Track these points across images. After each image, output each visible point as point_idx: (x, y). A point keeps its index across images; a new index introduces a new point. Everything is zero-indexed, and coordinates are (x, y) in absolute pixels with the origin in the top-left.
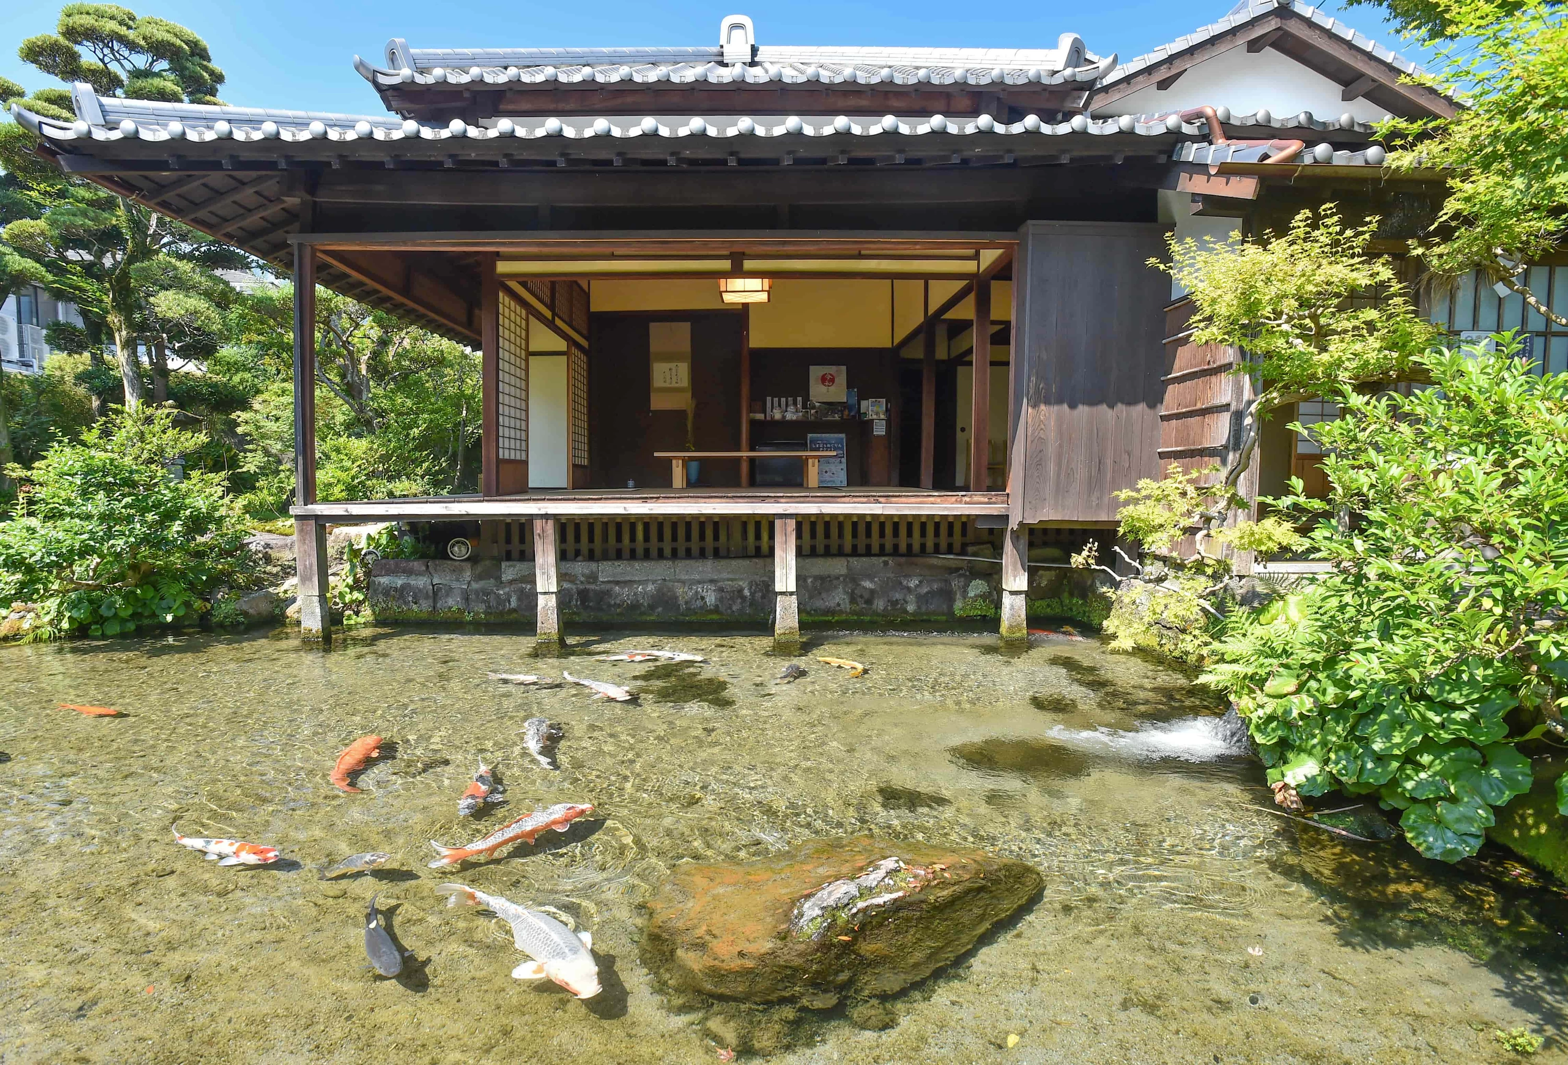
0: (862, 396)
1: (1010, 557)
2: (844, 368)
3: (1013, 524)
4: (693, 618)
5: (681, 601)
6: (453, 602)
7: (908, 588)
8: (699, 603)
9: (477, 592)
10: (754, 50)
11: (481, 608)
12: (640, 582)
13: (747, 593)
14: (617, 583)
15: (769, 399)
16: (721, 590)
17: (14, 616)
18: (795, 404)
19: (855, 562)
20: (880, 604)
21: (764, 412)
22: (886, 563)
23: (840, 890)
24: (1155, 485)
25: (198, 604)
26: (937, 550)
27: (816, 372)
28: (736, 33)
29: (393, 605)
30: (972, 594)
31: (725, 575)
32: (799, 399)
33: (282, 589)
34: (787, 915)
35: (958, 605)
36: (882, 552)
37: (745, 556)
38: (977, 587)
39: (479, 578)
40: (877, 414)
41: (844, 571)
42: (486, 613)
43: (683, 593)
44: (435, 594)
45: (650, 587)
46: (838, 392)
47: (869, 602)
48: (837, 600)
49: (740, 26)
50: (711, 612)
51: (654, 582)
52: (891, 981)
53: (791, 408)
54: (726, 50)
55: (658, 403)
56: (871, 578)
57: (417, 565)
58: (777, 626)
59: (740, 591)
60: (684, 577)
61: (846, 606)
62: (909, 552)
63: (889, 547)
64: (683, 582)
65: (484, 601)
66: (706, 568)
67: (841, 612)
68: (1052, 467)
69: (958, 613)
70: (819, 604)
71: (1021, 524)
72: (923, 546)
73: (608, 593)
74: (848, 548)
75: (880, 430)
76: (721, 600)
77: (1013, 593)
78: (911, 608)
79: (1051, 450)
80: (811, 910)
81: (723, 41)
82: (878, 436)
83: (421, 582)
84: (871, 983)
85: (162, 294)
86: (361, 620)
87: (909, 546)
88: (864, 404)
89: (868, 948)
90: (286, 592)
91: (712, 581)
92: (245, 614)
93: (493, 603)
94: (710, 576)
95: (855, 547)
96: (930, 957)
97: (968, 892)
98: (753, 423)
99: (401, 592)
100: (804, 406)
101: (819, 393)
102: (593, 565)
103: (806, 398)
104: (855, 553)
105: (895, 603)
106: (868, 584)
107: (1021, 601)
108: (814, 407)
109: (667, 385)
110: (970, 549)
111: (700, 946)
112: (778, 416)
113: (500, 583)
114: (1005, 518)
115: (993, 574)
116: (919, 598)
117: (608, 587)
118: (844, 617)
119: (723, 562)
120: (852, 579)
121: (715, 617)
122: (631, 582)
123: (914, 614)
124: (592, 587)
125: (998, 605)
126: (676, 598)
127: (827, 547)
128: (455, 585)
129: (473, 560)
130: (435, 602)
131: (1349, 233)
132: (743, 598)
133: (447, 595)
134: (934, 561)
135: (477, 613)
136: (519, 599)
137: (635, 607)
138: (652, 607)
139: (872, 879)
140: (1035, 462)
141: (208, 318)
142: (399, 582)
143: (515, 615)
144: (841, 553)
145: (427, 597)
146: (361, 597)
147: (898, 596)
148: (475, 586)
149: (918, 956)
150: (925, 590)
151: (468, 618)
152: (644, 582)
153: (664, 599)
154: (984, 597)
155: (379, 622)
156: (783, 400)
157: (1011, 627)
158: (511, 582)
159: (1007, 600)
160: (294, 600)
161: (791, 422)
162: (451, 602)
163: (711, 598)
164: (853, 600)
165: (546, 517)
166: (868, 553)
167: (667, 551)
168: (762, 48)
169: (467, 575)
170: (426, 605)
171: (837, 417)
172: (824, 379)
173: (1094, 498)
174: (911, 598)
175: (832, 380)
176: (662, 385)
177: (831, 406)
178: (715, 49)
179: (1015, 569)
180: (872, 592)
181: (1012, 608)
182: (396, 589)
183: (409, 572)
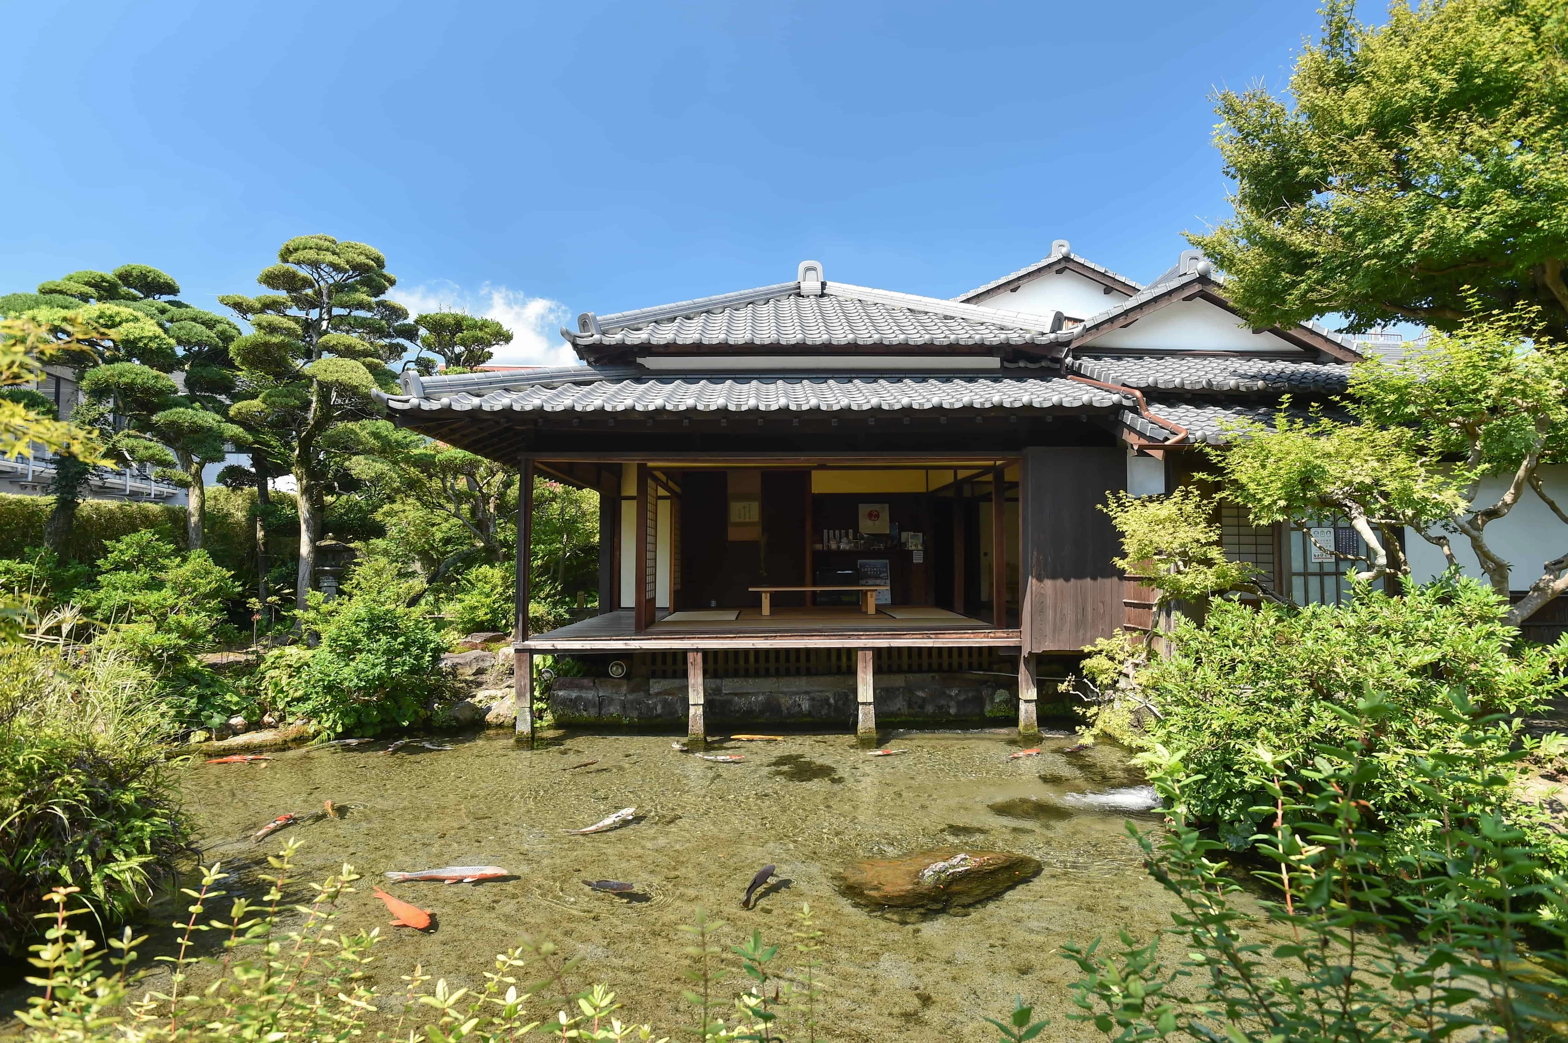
0: (902, 529)
1: (1023, 675)
2: (887, 506)
3: (1025, 653)
4: (792, 720)
5: (784, 708)
6: (614, 710)
7: (950, 696)
8: (797, 709)
9: (632, 702)
10: (823, 285)
11: (635, 714)
12: (753, 694)
13: (832, 701)
14: (736, 694)
15: (825, 531)
16: (813, 699)
17: (299, 722)
18: (847, 536)
19: (911, 677)
20: (930, 709)
21: (822, 542)
22: (933, 678)
23: (941, 865)
24: (1106, 642)
25: (422, 712)
26: (971, 667)
27: (864, 509)
28: (811, 274)
29: (568, 712)
30: (997, 700)
31: (816, 688)
32: (851, 531)
33: (477, 699)
34: (916, 876)
35: (988, 708)
36: (930, 670)
37: (829, 673)
38: (1001, 695)
39: (632, 691)
40: (916, 545)
41: (903, 684)
42: (638, 717)
43: (786, 702)
44: (600, 703)
45: (761, 698)
46: (882, 526)
47: (922, 707)
48: (898, 706)
49: (814, 269)
50: (805, 716)
51: (763, 693)
52: (966, 900)
53: (844, 540)
54: (802, 285)
55: (734, 535)
56: (923, 689)
57: (586, 682)
58: (860, 726)
59: (827, 699)
60: (785, 690)
61: (905, 710)
62: (950, 669)
63: (935, 666)
64: (785, 693)
65: (637, 709)
66: (801, 683)
67: (902, 715)
68: (1050, 614)
69: (988, 714)
70: (885, 709)
71: (1030, 653)
72: (960, 665)
73: (730, 702)
74: (905, 667)
75: (918, 558)
76: (812, 706)
77: (1026, 701)
78: (953, 711)
79: (1049, 602)
80: (928, 873)
81: (800, 279)
82: (918, 564)
83: (590, 695)
84: (956, 901)
85: (354, 458)
86: (545, 724)
87: (950, 665)
88: (905, 535)
89: (955, 888)
90: (480, 702)
91: (807, 693)
92: (456, 719)
93: (644, 710)
94: (804, 689)
95: (910, 666)
96: (984, 893)
97: (1001, 868)
98: (816, 553)
99: (574, 703)
100: (855, 537)
101: (867, 526)
102: (718, 681)
103: (856, 531)
104: (910, 670)
105: (940, 707)
106: (921, 694)
107: (1032, 707)
108: (862, 538)
109: (742, 520)
110: (995, 667)
111: (877, 888)
112: (834, 546)
113: (649, 695)
114: (1019, 649)
115: (1012, 686)
116: (959, 704)
117: (729, 697)
118: (903, 718)
119: (815, 679)
120: (909, 690)
121: (809, 719)
122: (748, 694)
123: (956, 715)
124: (717, 697)
125: (1017, 709)
126: (780, 706)
127: (890, 666)
128: (615, 696)
129: (628, 677)
130: (600, 709)
131: (1205, 502)
132: (829, 705)
133: (609, 705)
134: (967, 676)
135: (632, 718)
136: (663, 707)
137: (749, 712)
138: (762, 712)
139: (954, 861)
140: (1039, 610)
141: (390, 478)
142: (574, 694)
143: (659, 720)
144: (900, 671)
145: (594, 706)
146: (545, 706)
147: (943, 702)
148: (630, 697)
149: (979, 892)
150: (962, 698)
151: (626, 721)
152: (756, 694)
153: (771, 706)
154: (1006, 702)
155: (557, 726)
156: (837, 532)
157: (1026, 726)
158: (658, 694)
159: (1023, 706)
160: (489, 709)
161: (845, 552)
162: (612, 709)
163: (805, 706)
164: (910, 706)
165: (697, 650)
166: (920, 670)
167: (772, 670)
168: (829, 283)
169: (624, 689)
170: (593, 712)
171: (882, 546)
172: (870, 515)
173: (1080, 634)
174: (952, 703)
175: (877, 516)
176: (738, 520)
177: (877, 537)
178: (792, 284)
179: (1028, 684)
180: (924, 699)
181: (1026, 712)
182: (571, 700)
183: (581, 688)
